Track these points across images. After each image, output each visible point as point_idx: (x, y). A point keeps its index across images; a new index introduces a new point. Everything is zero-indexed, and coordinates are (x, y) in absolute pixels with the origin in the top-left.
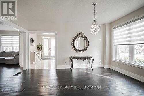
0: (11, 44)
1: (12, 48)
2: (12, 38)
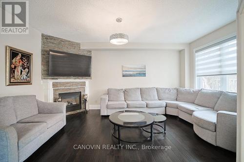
1: (223, 81)
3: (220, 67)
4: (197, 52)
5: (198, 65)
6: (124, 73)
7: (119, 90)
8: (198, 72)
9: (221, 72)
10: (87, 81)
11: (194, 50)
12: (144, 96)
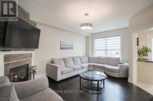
0: (105, 48)
1: (106, 53)
2: (106, 40)
3: (106, 47)
4: (95, 39)
5: (96, 45)
6: (62, 46)
7: (61, 59)
8: (95, 48)
9: (106, 49)
10: (33, 52)
11: (94, 38)
12: (75, 62)
